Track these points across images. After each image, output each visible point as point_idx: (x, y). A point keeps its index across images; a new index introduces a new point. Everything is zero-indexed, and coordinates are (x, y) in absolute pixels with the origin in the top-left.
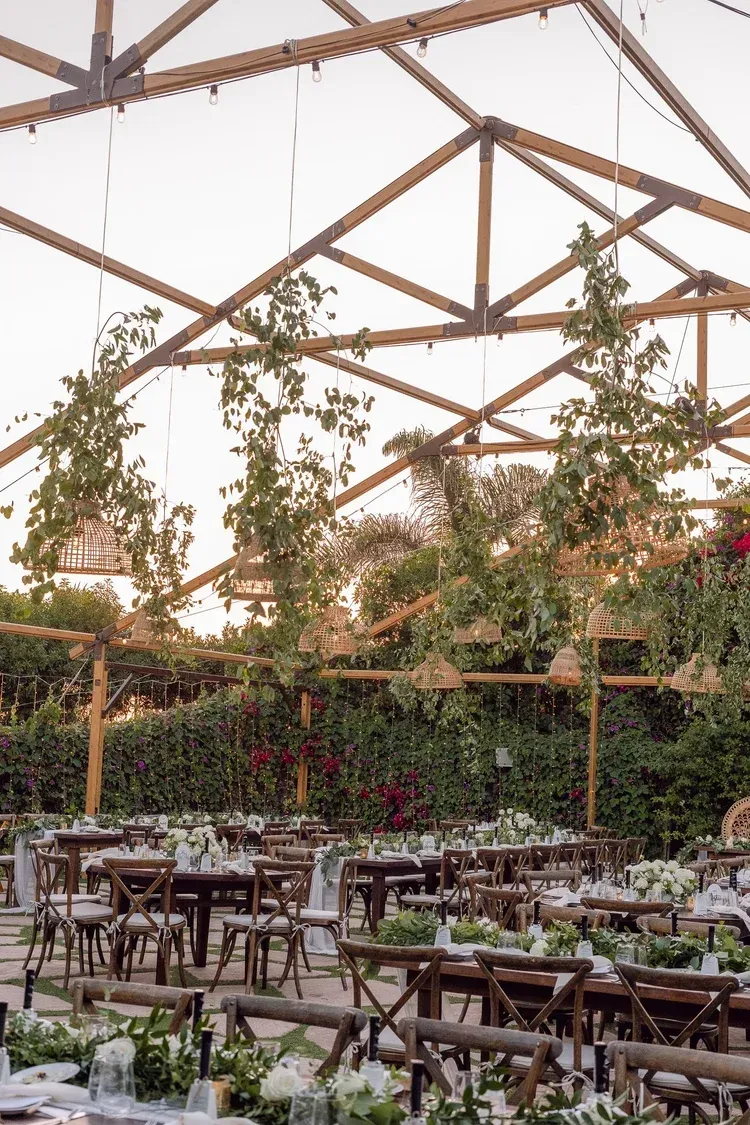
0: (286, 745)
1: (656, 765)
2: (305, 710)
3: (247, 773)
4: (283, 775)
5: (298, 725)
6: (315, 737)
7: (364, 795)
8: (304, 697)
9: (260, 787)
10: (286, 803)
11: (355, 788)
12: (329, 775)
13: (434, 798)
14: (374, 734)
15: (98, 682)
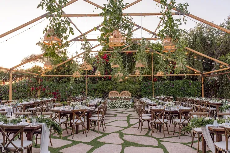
0: (36, 87)
1: (95, 87)
2: (39, 81)
3: (31, 91)
4: (36, 91)
5: (38, 84)
6: (41, 85)
7: (50, 94)
8: (39, 79)
9: (33, 93)
10: (37, 96)
11: (48, 93)
12: (44, 91)
13: (61, 94)
14: (51, 85)
15: (11, 77)
